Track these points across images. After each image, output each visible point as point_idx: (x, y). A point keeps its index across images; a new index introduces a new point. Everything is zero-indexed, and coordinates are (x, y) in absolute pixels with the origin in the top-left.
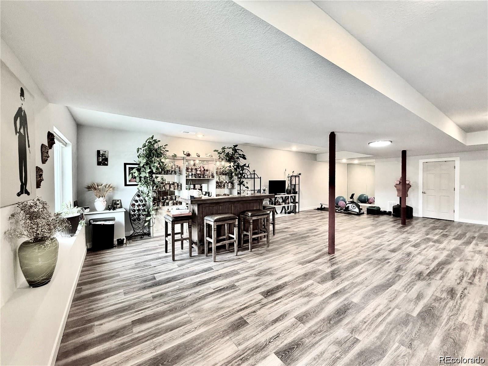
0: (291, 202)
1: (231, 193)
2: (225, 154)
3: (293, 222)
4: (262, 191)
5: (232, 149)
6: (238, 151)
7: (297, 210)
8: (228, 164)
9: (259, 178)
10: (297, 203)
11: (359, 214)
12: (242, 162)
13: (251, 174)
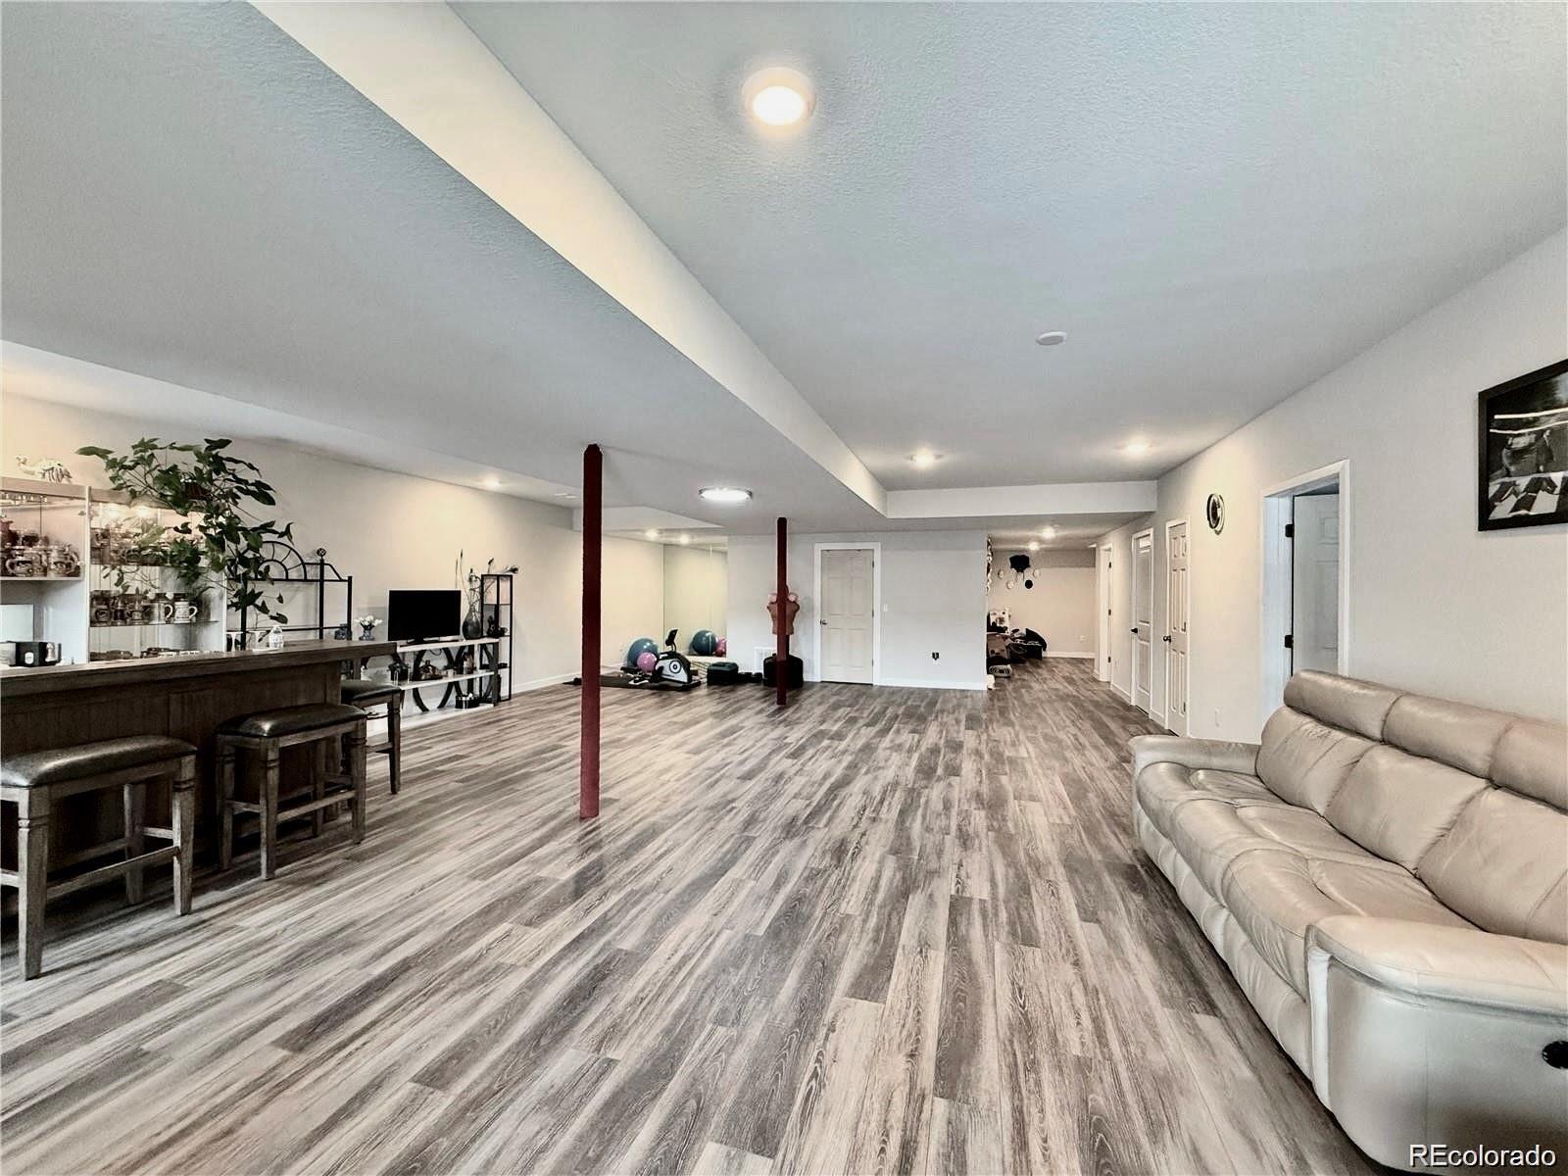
0: (483, 667)
1: (191, 642)
2: (156, 473)
3: (478, 736)
4: (357, 632)
5: (198, 454)
6: (229, 465)
7: (504, 693)
8: (172, 519)
9: (341, 580)
10: (504, 666)
11: (688, 687)
12: (251, 513)
13: (304, 564)
